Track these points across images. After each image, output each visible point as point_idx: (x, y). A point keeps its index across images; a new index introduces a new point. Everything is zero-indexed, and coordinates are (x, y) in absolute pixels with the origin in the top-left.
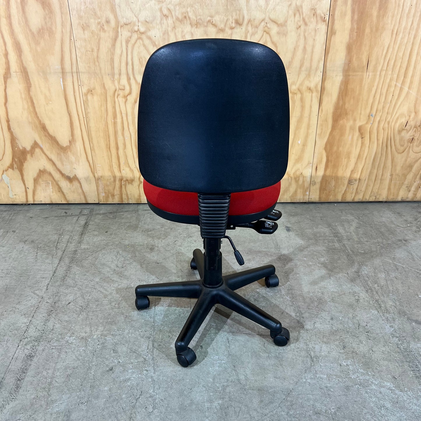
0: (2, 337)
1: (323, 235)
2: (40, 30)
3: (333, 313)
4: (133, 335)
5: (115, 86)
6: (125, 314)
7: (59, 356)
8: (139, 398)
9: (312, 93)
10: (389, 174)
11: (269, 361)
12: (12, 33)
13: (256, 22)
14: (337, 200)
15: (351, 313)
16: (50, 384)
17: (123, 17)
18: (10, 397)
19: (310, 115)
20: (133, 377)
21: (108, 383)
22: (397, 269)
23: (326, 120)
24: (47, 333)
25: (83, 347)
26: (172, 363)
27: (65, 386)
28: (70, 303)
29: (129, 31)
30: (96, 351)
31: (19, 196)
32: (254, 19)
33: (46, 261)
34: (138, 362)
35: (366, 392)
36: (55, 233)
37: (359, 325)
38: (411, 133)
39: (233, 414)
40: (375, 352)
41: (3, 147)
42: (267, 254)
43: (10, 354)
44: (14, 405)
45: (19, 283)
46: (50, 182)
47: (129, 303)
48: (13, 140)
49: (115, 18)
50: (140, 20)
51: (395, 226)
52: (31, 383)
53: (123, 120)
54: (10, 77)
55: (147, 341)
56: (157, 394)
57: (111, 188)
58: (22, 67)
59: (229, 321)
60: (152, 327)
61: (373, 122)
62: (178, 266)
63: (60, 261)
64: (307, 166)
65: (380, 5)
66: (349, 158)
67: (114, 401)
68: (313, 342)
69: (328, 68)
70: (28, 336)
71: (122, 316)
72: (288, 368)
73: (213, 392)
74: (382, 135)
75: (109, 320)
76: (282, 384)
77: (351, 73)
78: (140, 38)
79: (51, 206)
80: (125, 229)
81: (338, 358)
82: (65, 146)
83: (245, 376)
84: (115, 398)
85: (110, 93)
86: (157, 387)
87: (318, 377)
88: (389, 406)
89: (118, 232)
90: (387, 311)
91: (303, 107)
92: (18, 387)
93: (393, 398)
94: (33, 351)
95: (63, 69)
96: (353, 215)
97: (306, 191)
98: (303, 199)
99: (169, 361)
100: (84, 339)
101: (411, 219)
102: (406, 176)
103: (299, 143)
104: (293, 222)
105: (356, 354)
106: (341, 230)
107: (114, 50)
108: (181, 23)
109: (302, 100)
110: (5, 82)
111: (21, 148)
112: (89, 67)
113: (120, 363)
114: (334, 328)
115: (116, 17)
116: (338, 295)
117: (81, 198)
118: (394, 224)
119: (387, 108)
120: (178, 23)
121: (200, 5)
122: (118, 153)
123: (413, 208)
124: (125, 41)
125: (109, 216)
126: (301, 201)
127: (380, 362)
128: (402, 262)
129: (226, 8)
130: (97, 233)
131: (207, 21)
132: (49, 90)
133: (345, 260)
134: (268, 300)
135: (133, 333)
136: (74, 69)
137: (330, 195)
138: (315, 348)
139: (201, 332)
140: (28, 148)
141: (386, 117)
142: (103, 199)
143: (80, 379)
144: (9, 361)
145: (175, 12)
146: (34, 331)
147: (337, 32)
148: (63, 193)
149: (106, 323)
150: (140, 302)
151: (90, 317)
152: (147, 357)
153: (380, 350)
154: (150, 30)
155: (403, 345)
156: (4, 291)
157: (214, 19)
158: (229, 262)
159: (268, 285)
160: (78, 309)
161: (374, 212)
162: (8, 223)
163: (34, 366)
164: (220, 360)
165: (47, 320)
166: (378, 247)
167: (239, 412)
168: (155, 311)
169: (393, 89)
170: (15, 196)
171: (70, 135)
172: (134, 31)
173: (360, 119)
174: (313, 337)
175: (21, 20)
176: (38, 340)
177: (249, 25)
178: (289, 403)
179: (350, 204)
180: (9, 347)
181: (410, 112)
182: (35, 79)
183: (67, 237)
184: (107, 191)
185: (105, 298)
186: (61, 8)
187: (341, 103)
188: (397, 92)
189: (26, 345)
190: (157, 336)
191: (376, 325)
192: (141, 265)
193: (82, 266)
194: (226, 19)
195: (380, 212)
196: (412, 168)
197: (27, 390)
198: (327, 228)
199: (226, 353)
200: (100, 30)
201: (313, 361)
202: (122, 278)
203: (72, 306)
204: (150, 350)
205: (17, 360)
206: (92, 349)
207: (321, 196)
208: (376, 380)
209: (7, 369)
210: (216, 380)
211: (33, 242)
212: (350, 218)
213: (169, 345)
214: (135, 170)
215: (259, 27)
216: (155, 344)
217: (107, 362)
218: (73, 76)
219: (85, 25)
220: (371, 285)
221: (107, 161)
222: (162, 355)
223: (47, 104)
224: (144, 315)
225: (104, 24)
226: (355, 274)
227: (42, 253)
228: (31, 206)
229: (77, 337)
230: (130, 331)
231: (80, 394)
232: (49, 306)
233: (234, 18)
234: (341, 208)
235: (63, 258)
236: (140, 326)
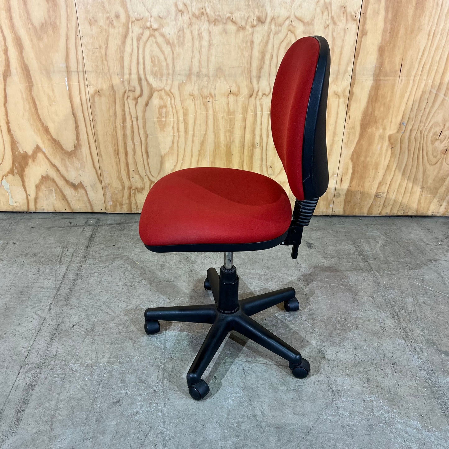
0: (1, 363)
1: (347, 253)
2: (42, 25)
3: (357, 342)
4: (142, 363)
5: (124, 87)
6: (133, 339)
7: (62, 385)
8: (148, 434)
9: (339, 98)
10: (419, 187)
11: (288, 394)
12: (13, 27)
13: (280, 20)
14: (363, 213)
15: (376, 342)
16: (53, 417)
17: (134, 12)
18: (10, 431)
19: (336, 122)
20: (142, 411)
21: (115, 417)
22: (426, 293)
23: (353, 128)
24: (50, 359)
25: (88, 376)
26: (183, 395)
27: (69, 419)
28: (74, 326)
29: (141, 27)
30: (102, 381)
31: (20, 204)
32: (278, 17)
33: (49, 277)
34: (147, 393)
35: (392, 432)
36: (59, 245)
37: (385, 356)
38: (445, 143)
40: (401, 386)
41: (2, 151)
42: (286, 273)
43: (10, 383)
44: (14, 440)
45: (20, 301)
46: (54, 189)
47: (138, 327)
48: (14, 143)
49: (125, 13)
50: (152, 15)
51: (425, 244)
52: (33, 416)
53: (133, 124)
54: (10, 75)
55: (157, 370)
56: (167, 430)
57: (119, 197)
58: (23, 65)
59: (245, 349)
60: (162, 354)
61: (404, 131)
62: (190, 285)
63: (64, 277)
64: (332, 176)
65: (416, 4)
66: (377, 169)
67: (121, 437)
68: (335, 375)
69: (357, 72)
70: (29, 363)
71: (131, 341)
72: (308, 403)
73: (227, 429)
74: (414, 145)
75: (117, 346)
76: (302, 421)
77: (382, 78)
78: (152, 35)
79: (54, 215)
80: (134, 243)
81: (362, 393)
82: (69, 151)
83: (262, 412)
84: (123, 434)
85: (119, 95)
86: (167, 422)
87: (339, 413)
88: (416, 448)
89: (127, 245)
90: (415, 340)
91: (329, 113)
92: (18, 420)
93: (420, 439)
94: (35, 379)
95: (68, 67)
96: (379, 231)
97: (329, 204)
98: (327, 212)
99: (180, 394)
100: (90, 367)
101: (441, 237)
102: (438, 189)
104: (315, 238)
105: (381, 388)
106: (366, 248)
107: (124, 48)
108: (198, 19)
110: (5, 81)
111: (22, 152)
112: (97, 66)
113: (128, 394)
114: (358, 359)
115: (126, 11)
116: (362, 321)
117: (86, 207)
118: (424, 242)
119: (421, 116)
120: (194, 20)
122: (127, 160)
123: (444, 224)
124: (136, 39)
125: (116, 227)
126: (324, 214)
127: (406, 398)
128: (432, 286)
129: (248, 3)
130: (104, 246)
131: (226, 17)
132: (53, 90)
133: (371, 282)
134: (287, 326)
135: (142, 361)
136: (80, 68)
137: (356, 208)
138: (336, 381)
139: (215, 361)
140: (30, 153)
141: (418, 126)
142: (111, 208)
143: (85, 412)
144: (9, 390)
145: (192, 8)
146: (36, 356)
147: (368, 34)
148: (67, 201)
149: (113, 348)
150: (150, 327)
151: (96, 342)
152: (157, 388)
153: (406, 384)
154: (163, 27)
155: (431, 380)
156: (3, 311)
157: (234, 16)
158: (246, 281)
159: (288, 309)
160: (83, 333)
161: (402, 228)
162: (8, 234)
163: (36, 396)
164: (235, 393)
165: (50, 345)
166: (406, 268)
168: (166, 336)
169: (428, 95)
170: (15, 204)
171: (76, 139)
172: (146, 27)
173: (390, 127)
174: (335, 368)
175: (22, 13)
176: (40, 367)
177: (272, 23)
178: (308, 443)
179: (377, 218)
180: (8, 374)
181: (444, 121)
182: (37, 77)
183: (71, 250)
184: (115, 200)
185: (112, 320)
187: (370, 110)
188: (432, 99)
189: (27, 372)
190: (167, 365)
191: (402, 356)
192: (151, 284)
193: (88, 284)
194: (247, 16)
195: (409, 228)
196: (445, 181)
197: (28, 424)
198: (352, 245)
199: (242, 385)
200: (109, 26)
201: (334, 395)
202: (131, 298)
203: (76, 329)
204: (160, 380)
205: (17, 390)
206: (98, 378)
207: (346, 209)
208: (401, 419)
209: (7, 399)
210: (231, 416)
211: (34, 255)
212: (377, 234)
213: (181, 375)
214: (146, 178)
215: (283, 26)
216: (166, 373)
217: (114, 394)
218: (78, 75)
219: (92, 20)
220: (398, 311)
221: (115, 167)
222: (172, 386)
223: (50, 105)
224: (153, 340)
225: (114, 19)
226: (381, 297)
227: (44, 269)
228: (32, 214)
229: (81, 364)
230: (139, 358)
231: (85, 429)
232: (52, 329)
233: (256, 15)
234: (367, 223)
235: (67, 274)
236: (149, 353)
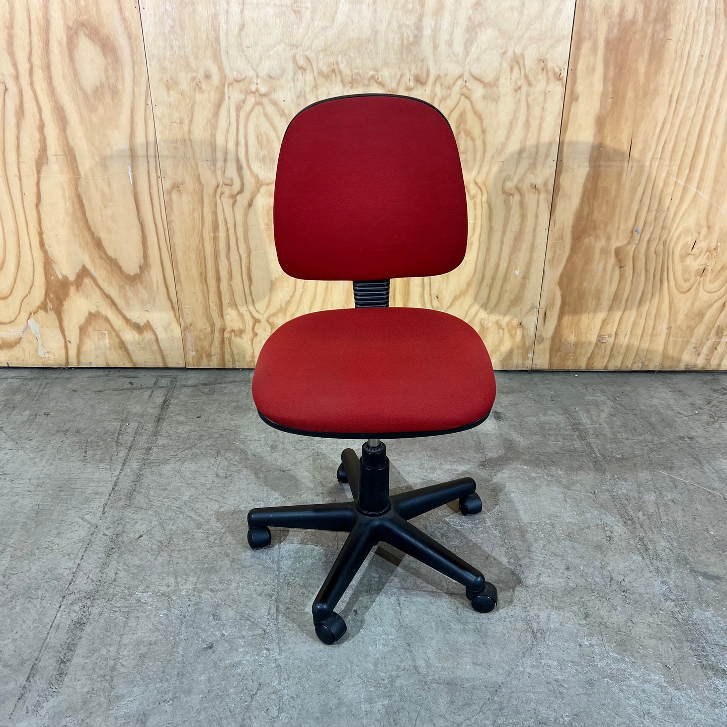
0: (33, 591)
1: (554, 426)
2: (97, 89)
3: (569, 559)
4: (245, 590)
5: (217, 179)
6: (231, 555)
7: (126, 624)
8: (256, 694)
9: (539, 193)
10: (665, 326)
11: (465, 637)
12: (53, 92)
13: (449, 80)
14: (580, 367)
15: (599, 559)
16: (113, 669)
17: (232, 70)
18: (50, 689)
19: (535, 230)
20: (246, 660)
21: (206, 670)
22: (676, 487)
23: (561, 238)
24: (106, 585)
25: (164, 609)
26: (307, 638)
27: (137, 672)
28: (141, 536)
29: (242, 92)
30: (185, 617)
31: (54, 356)
32: (446, 75)
33: (101, 465)
34: (254, 635)
35: (621, 691)
36: (115, 417)
37: (612, 579)
38: (701, 261)
39: (407, 722)
40: (636, 624)
41: (31, 276)
42: (462, 458)
43: (47, 620)
44: (56, 703)
45: (59, 501)
46: (106, 332)
47: (238, 538)
48: (48, 263)
49: (219, 70)
50: (259, 74)
51: (674, 413)
52: (83, 668)
53: (228, 234)
54: (47, 163)
55: (268, 601)
56: (284, 688)
57: (206, 344)
58: (66, 148)
59: (399, 570)
60: (275, 578)
61: (639, 242)
62: (316, 476)
63: (124, 465)
64: (530, 311)
65: (650, 56)
66: (599, 299)
67: (216, 698)
68: (536, 607)
69: (564, 155)
70: (76, 591)
71: (227, 558)
72: (495, 649)
73: (374, 687)
74: (654, 262)
75: (206, 565)
76: (486, 674)
77: (602, 163)
78: (258, 103)
79: (106, 372)
80: (229, 413)
81: (577, 634)
82: (132, 274)
83: (427, 662)
84: (218, 693)
85: (208, 191)
86: (284, 676)
87: (543, 663)
88: (657, 713)
89: (218, 416)
90: (658, 557)
91: (523, 216)
92: (61, 674)
93: (664, 700)
94: (85, 614)
95: (132, 150)
96: (605, 394)
97: (527, 353)
98: (523, 365)
99: (303, 635)
100: (167, 596)
101: (700, 402)
102: (694, 329)
103: (517, 274)
104: (506, 405)
105: (606, 627)
106: (584, 419)
107: (217, 121)
108: (327, 80)
109: (522, 204)
110: (39, 172)
111: (60, 277)
112: (175, 148)
113: (224, 636)
114: (571, 584)
115: (221, 68)
116: (578, 528)
117: (155, 359)
118: (673, 410)
119: (663, 219)
120: (321, 81)
121: (359, 51)
122: (218, 287)
123: (705, 383)
124: (234, 107)
125: (202, 390)
126: (520, 369)
127: (644, 640)
128: (685, 475)
129: (400, 56)
130: (184, 418)
131: (369, 76)
132: (109, 185)
133: (591, 470)
134: (464, 536)
135: (245, 587)
136: (151, 152)
137: (568, 359)
138: (539, 616)
139: (355, 588)
140: (72, 278)
141: (660, 235)
142: (193, 361)
143: (162, 662)
144: (45, 631)
145: (318, 62)
146: (85, 581)
147: (580, 98)
148: (127, 350)
149: (201, 570)
150: (256, 536)
151: (175, 560)
152: (268, 628)
153: (644, 621)
154: (275, 91)
155: (682, 614)
156: (34, 515)
157: (380, 75)
158: (400, 470)
159: (465, 511)
160: (155, 547)
161: (639, 389)
162: (37, 400)
163: (87, 639)
164: (386, 634)
165: (105, 564)
166: (646, 448)
167: (416, 719)
168: (279, 552)
169: (672, 188)
170: (47, 355)
171: (142, 257)
172: (249, 92)
173: (617, 236)
174: (536, 598)
175: (67, 72)
176: (91, 596)
177: (437, 84)
178: (496, 706)
179: (600, 375)
180: (44, 608)
181: (699, 226)
183: (134, 425)
184: (199, 348)
185: (199, 528)
186: (132, 54)
187: (586, 211)
188: (678, 194)
189: (72, 604)
190: (283, 593)
191: (639, 580)
192: (256, 474)
193: (160, 475)
194: (400, 75)
195: (650, 389)
196: (703, 318)
197: (75, 679)
198: (562, 415)
199: (395, 623)
200: (195, 90)
201: (535, 638)
202: (226, 496)
203: (144, 541)
204: (273, 616)
205: (59, 630)
206: (179, 613)
207: (553, 360)
208: (636, 671)
209: (43, 644)
210: (380, 667)
211: (78, 432)
212: (600, 399)
213: (303, 608)
214: (247, 315)
215: (454, 88)
216: (281, 606)
217: (204, 635)
218: (148, 162)
219: (170, 81)
220: (632, 513)
221: (200, 299)
222: (290, 625)
223: (105, 207)
224: (261, 557)
225: (202, 80)
226: (607, 493)
227: (94, 452)
228: (73, 371)
229: (154, 592)
230: (241, 584)
231: (162, 686)
232: (107, 541)
233: (412, 72)
234: (585, 381)
235: (128, 460)
236: (256, 576)
